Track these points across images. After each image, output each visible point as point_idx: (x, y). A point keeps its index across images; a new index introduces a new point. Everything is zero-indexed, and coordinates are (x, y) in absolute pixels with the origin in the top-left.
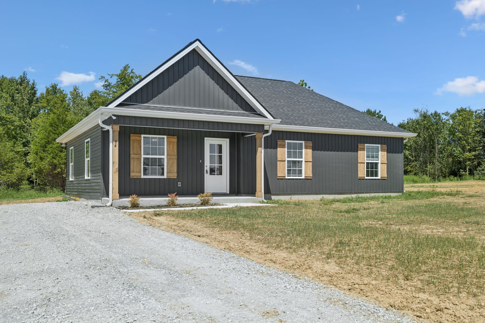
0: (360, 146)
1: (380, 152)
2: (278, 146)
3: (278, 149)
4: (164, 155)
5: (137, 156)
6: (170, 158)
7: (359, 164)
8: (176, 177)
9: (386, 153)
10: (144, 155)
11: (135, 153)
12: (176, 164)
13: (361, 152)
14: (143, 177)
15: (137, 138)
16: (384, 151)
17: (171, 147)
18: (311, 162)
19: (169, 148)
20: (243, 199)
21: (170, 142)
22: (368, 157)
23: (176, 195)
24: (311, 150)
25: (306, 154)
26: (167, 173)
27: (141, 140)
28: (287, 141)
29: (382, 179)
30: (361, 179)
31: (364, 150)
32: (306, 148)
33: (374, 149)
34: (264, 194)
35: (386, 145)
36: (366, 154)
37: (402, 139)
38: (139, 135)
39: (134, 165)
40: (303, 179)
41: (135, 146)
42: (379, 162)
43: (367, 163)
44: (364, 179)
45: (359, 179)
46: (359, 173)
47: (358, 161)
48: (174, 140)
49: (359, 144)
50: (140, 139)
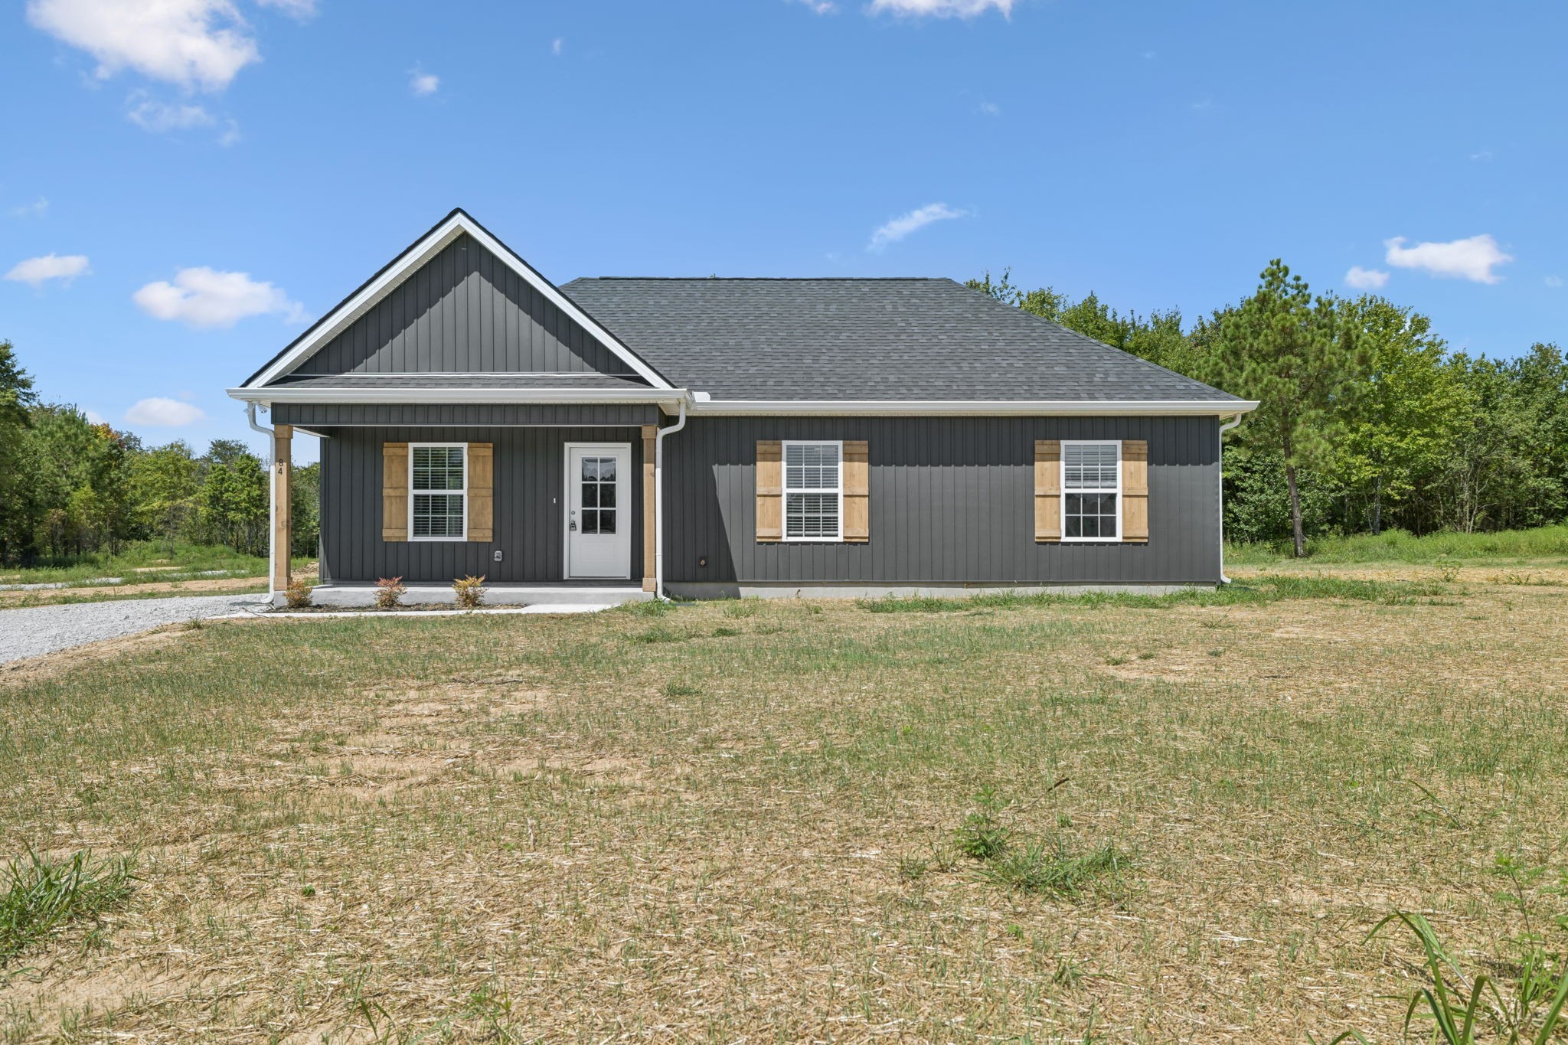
0: (1040, 447)
1: (1120, 464)
2: (758, 457)
3: (759, 464)
4: (462, 488)
5: (398, 493)
6: (476, 495)
7: (1038, 501)
8: (490, 540)
9: (1144, 464)
10: (415, 488)
11: (395, 485)
12: (490, 510)
13: (1047, 464)
14: (411, 538)
15: (399, 451)
16: (1138, 460)
17: (479, 468)
18: (864, 496)
19: (475, 470)
20: (598, 595)
21: (477, 457)
22: (1072, 477)
23: (400, 581)
24: (866, 464)
25: (849, 476)
26: (469, 528)
27: (406, 456)
28: (785, 443)
29: (1129, 544)
30: (1045, 543)
31: (1058, 459)
32: (849, 457)
33: (1097, 453)
34: (664, 580)
35: (1145, 442)
36: (1066, 470)
37: (1213, 421)
38: (403, 444)
39: (391, 511)
40: (838, 543)
41: (394, 470)
42: (1119, 492)
43: (1068, 496)
44: (1058, 543)
45: (1038, 543)
46: (1037, 524)
47: (1033, 490)
48: (487, 451)
49: (1037, 442)
50: (404, 453)
